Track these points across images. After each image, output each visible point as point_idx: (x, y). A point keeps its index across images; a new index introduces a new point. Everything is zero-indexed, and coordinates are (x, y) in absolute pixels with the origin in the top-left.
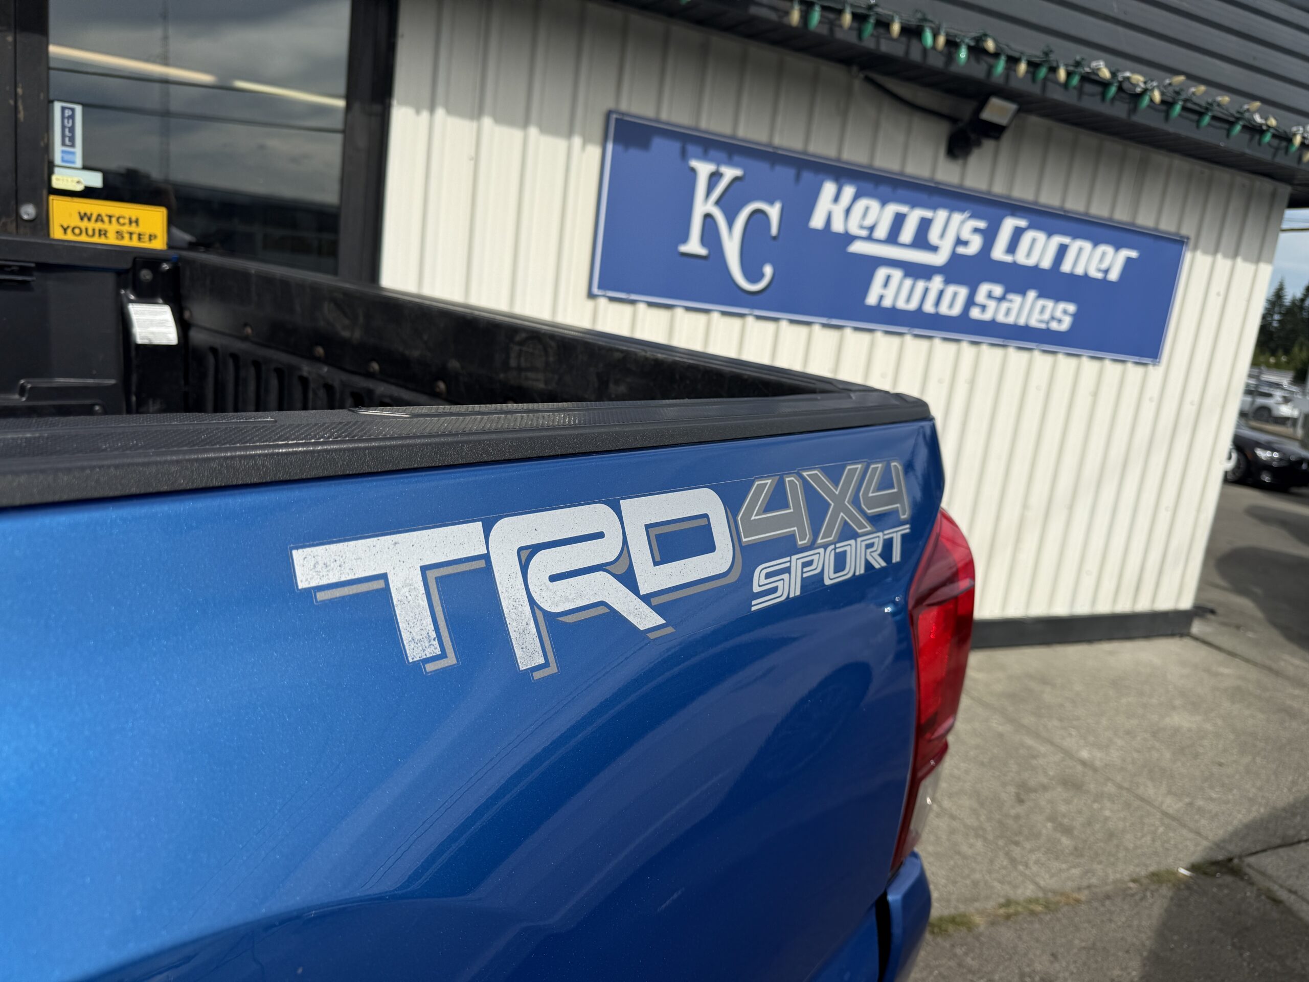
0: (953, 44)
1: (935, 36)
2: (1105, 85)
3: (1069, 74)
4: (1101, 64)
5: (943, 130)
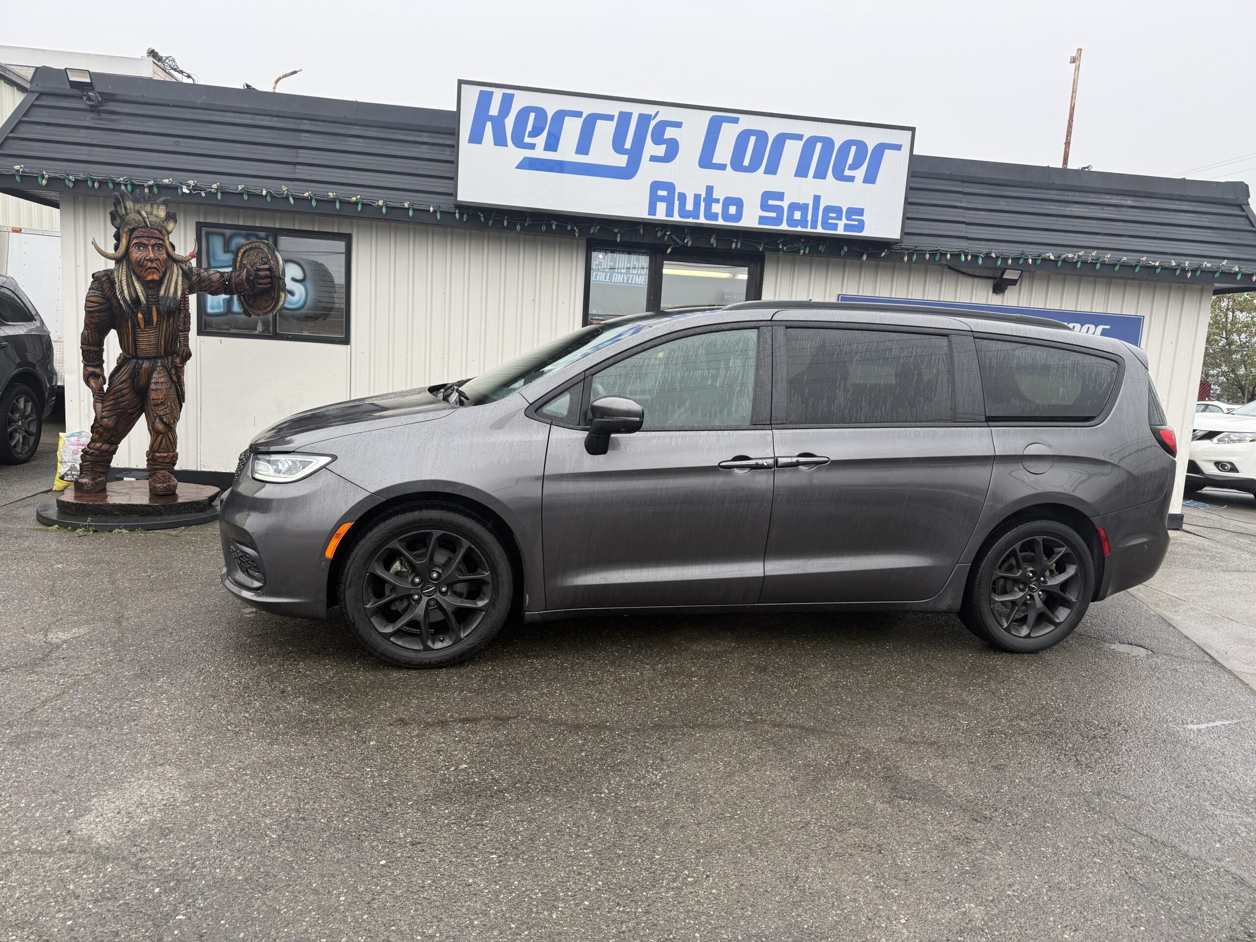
0: (975, 257)
1: (966, 256)
2: (1056, 262)
3: (1034, 260)
4: (1051, 254)
5: (990, 283)
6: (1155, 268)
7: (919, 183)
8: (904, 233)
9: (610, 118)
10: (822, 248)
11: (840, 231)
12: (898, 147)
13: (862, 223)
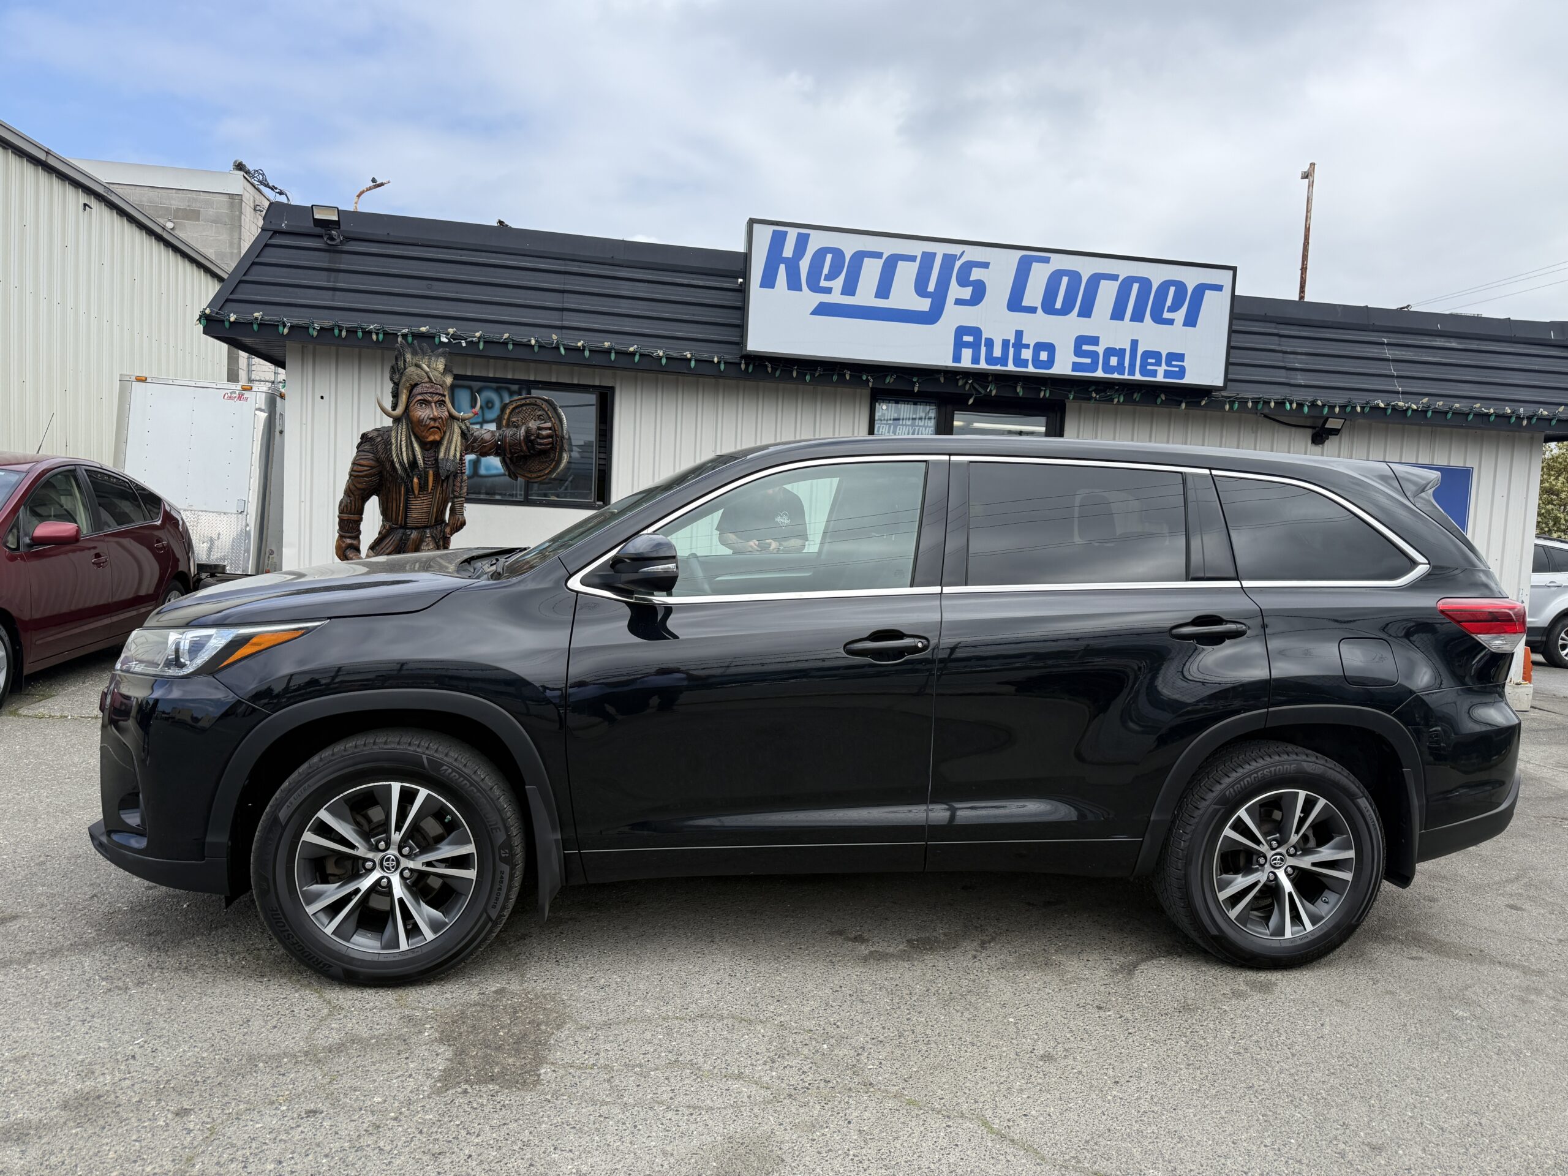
0: (1300, 405)
1: (1291, 404)
2: (1385, 409)
3: (1363, 408)
4: (1380, 401)
5: (1309, 433)
6: (1488, 415)
7: (1239, 326)
8: (1227, 380)
9: (912, 259)
10: (1136, 396)
11: (1160, 378)
12: (1219, 288)
13: (1182, 370)
